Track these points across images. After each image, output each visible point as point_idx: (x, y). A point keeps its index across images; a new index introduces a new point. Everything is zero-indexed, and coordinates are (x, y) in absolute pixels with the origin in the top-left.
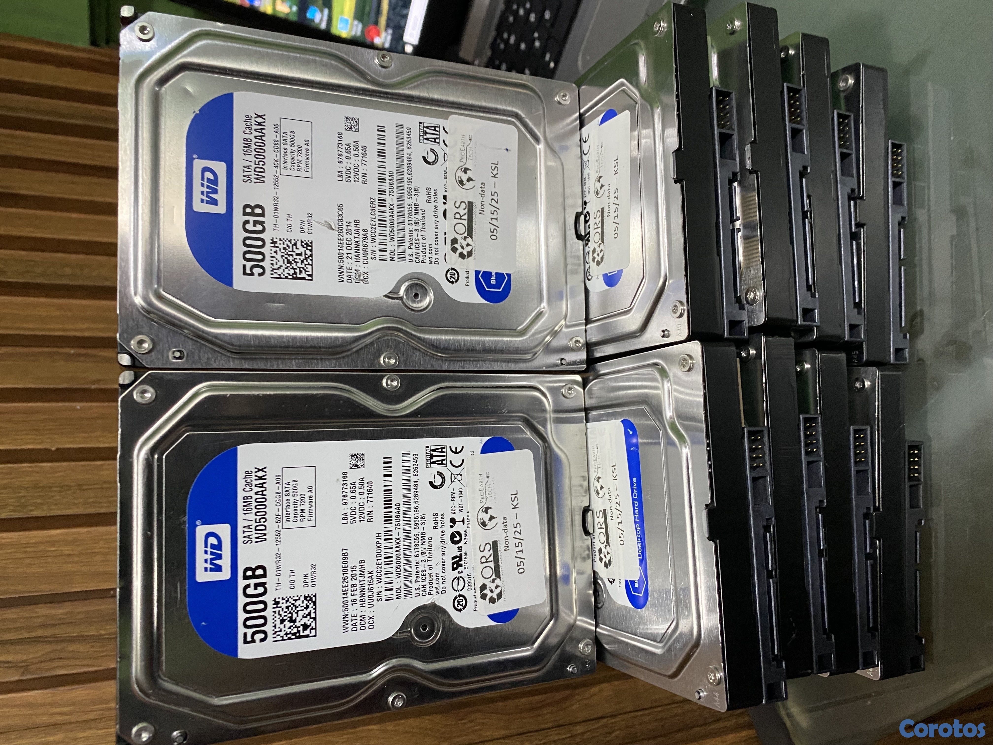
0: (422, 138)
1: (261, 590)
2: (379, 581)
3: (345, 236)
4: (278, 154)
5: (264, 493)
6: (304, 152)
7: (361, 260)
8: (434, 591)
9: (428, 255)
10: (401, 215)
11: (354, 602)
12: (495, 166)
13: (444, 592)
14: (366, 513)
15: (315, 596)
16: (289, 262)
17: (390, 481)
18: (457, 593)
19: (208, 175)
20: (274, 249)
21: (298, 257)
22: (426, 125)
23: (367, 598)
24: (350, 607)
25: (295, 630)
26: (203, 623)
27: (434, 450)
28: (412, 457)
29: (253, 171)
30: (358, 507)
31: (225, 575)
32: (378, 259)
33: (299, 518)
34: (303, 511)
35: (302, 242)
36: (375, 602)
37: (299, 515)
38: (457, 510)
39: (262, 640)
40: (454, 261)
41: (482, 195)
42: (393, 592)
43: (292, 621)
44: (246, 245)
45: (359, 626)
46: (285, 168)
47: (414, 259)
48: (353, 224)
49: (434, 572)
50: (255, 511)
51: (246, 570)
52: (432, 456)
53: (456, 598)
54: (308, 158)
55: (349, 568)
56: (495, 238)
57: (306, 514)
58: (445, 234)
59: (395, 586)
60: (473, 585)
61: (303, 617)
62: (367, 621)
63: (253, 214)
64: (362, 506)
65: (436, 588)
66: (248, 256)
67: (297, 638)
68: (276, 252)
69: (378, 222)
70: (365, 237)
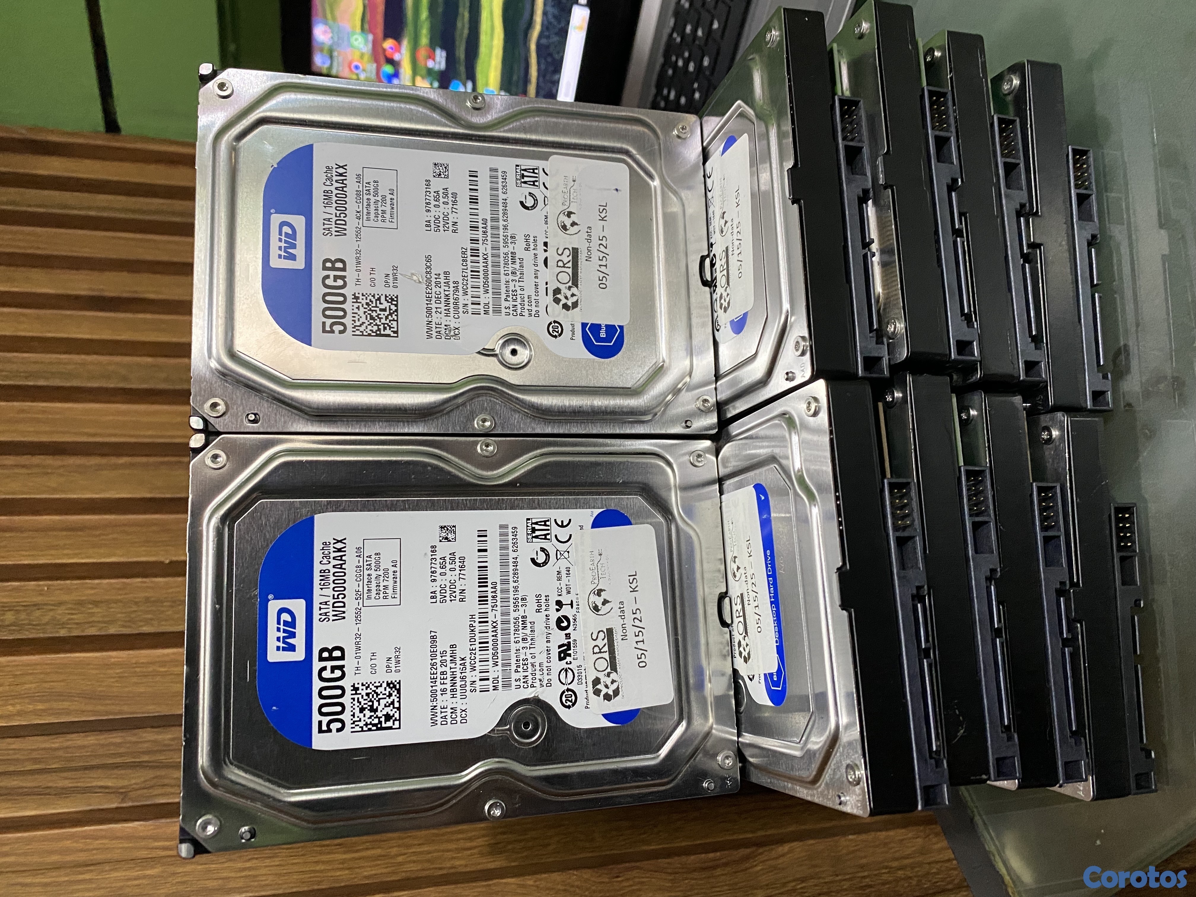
0: (519, 182)
1: (338, 673)
2: (473, 669)
3: (434, 290)
4: (361, 205)
5: (344, 566)
6: (388, 202)
7: (452, 315)
8: (537, 684)
9: (526, 307)
10: (496, 265)
11: (444, 691)
12: (604, 208)
13: (549, 684)
14: (458, 592)
15: (399, 683)
16: (372, 318)
17: (486, 557)
18: (565, 687)
19: (286, 229)
20: (356, 305)
21: (382, 313)
22: (523, 168)
23: (458, 688)
24: (439, 697)
25: (376, 721)
26: (274, 708)
27: (536, 523)
28: (510, 530)
29: (333, 223)
30: (448, 585)
31: (299, 655)
32: (470, 312)
33: (382, 595)
34: (386, 587)
35: (386, 296)
36: (468, 693)
37: (382, 592)
38: (564, 592)
39: (338, 730)
40: (557, 312)
41: (589, 240)
42: (489, 682)
43: (373, 710)
44: (325, 301)
45: (449, 720)
46: (368, 219)
47: (511, 312)
48: (442, 276)
49: (537, 662)
50: (332, 585)
51: (322, 651)
52: (534, 530)
53: (564, 692)
54: (393, 208)
55: (438, 653)
56: (604, 286)
57: (390, 591)
58: (547, 284)
59: (491, 675)
60: (584, 678)
61: (386, 706)
62: (459, 714)
63: (333, 269)
64: (453, 584)
65: (540, 680)
66: (328, 313)
67: (378, 729)
68: (358, 308)
69: (470, 273)
70: (456, 289)
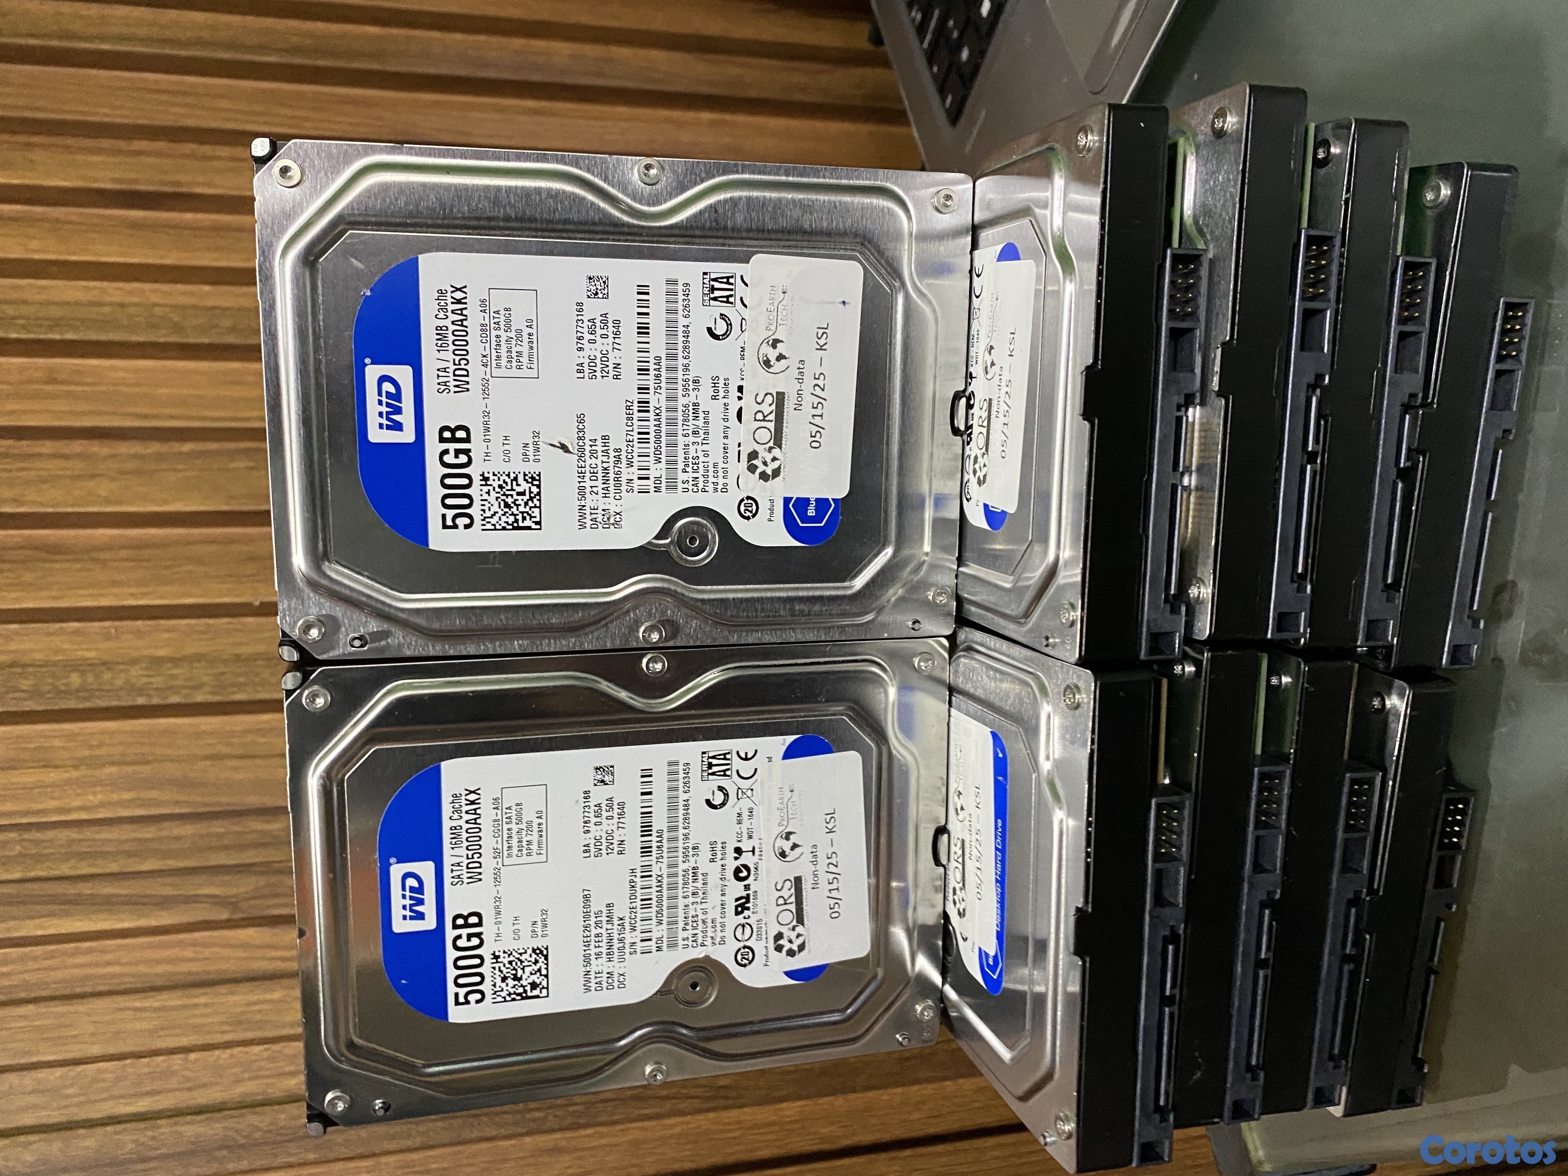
0: (707, 298)
1: (475, 941)
2: (633, 929)
3: (588, 462)
4: (488, 345)
5: (478, 821)
6: (525, 338)
7: (612, 495)
8: (709, 942)
9: (711, 479)
10: (672, 422)
11: (598, 955)
12: (824, 331)
14: (616, 843)
15: (547, 949)
16: (507, 505)
17: (650, 800)
18: (741, 944)
19: (388, 387)
20: (485, 489)
21: (520, 498)
22: (713, 276)
23: (616, 951)
24: (593, 961)
25: (521, 990)
26: (404, 981)
27: (714, 757)
28: (681, 767)
29: (451, 374)
30: (604, 836)
31: (430, 923)
32: (636, 490)
33: (525, 852)
34: (529, 843)
35: (525, 475)
36: (627, 956)
37: (525, 848)
38: (745, 836)
39: (478, 1002)
40: (752, 485)
41: (800, 380)
42: (652, 943)
43: (516, 978)
44: (445, 486)
45: (605, 985)
46: (498, 366)
47: (691, 488)
48: (599, 442)
49: (709, 917)
50: (466, 844)
51: (455, 918)
52: (710, 766)
53: (739, 950)
54: (532, 348)
55: (592, 914)
56: (816, 445)
57: (534, 847)
58: (739, 445)
59: (655, 935)
60: (764, 933)
61: (531, 974)
62: (616, 979)
63: (454, 440)
64: (610, 834)
65: (712, 938)
66: (448, 501)
67: (523, 998)
68: (488, 493)
69: (637, 436)
70: (618, 459)
